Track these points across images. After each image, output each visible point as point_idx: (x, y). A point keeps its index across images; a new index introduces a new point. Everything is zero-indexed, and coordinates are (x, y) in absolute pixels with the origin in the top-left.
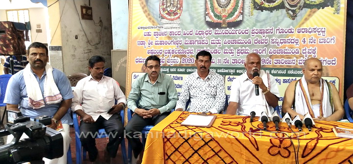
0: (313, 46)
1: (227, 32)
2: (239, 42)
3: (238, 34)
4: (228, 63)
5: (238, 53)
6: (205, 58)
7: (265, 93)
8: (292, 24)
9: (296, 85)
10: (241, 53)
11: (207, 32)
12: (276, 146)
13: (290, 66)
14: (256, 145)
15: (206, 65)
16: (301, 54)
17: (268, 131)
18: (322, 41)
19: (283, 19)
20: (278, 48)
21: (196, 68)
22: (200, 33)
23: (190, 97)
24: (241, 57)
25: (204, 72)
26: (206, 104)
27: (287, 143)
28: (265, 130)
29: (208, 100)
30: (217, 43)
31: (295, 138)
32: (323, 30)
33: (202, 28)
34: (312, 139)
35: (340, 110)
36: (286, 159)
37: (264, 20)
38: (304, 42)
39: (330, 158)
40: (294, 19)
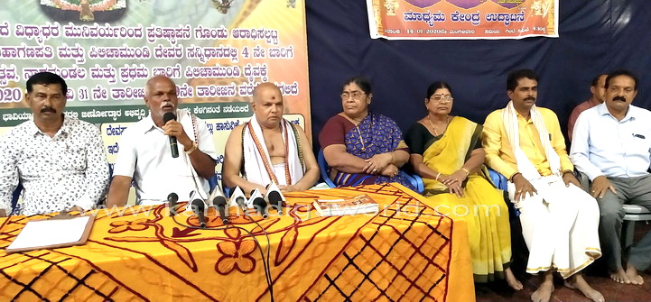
0: (261, 62)
1: (95, 32)
2: (124, 52)
3: (119, 36)
4: (105, 97)
5: (123, 76)
6: (51, 89)
7: (189, 152)
8: (223, 21)
9: (243, 134)
10: (131, 76)
11: (46, 31)
13: (226, 99)
15: (56, 103)
16: (242, 75)
17: (208, 228)
18: (273, 53)
19: (207, 11)
20: (202, 65)
21: (28, 111)
22: (29, 31)
23: (21, 181)
24: (131, 84)
25: (52, 119)
27: (248, 244)
28: (203, 227)
29: (69, 181)
30: (74, 56)
32: (274, 34)
33: (31, 19)
37: (171, 11)
38: (247, 54)
40: (225, 12)
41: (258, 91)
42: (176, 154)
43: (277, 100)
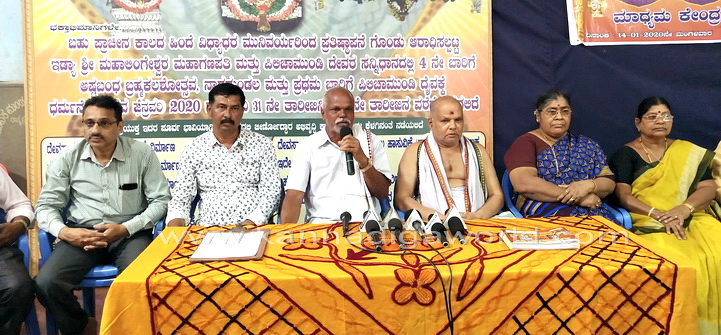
0: (439, 73)
1: (271, 42)
2: (298, 64)
3: (294, 46)
4: (277, 110)
5: (296, 88)
6: (231, 101)
7: (364, 170)
8: (400, 27)
9: (418, 152)
10: (304, 88)
11: (226, 43)
12: (408, 285)
13: (400, 114)
14: (367, 287)
15: (234, 115)
16: (418, 88)
18: (454, 63)
19: (383, 18)
20: (376, 77)
21: (207, 122)
22: (211, 43)
23: (199, 191)
24: (304, 96)
26: (239, 204)
27: (428, 273)
29: (243, 193)
30: (250, 67)
31: (440, 262)
32: (455, 42)
33: (213, 31)
34: (471, 261)
35: (498, 194)
36: (427, 309)
37: (347, 19)
38: (424, 65)
39: (507, 294)
40: (402, 19)
41: (436, 105)
42: (351, 171)
43: (456, 115)
